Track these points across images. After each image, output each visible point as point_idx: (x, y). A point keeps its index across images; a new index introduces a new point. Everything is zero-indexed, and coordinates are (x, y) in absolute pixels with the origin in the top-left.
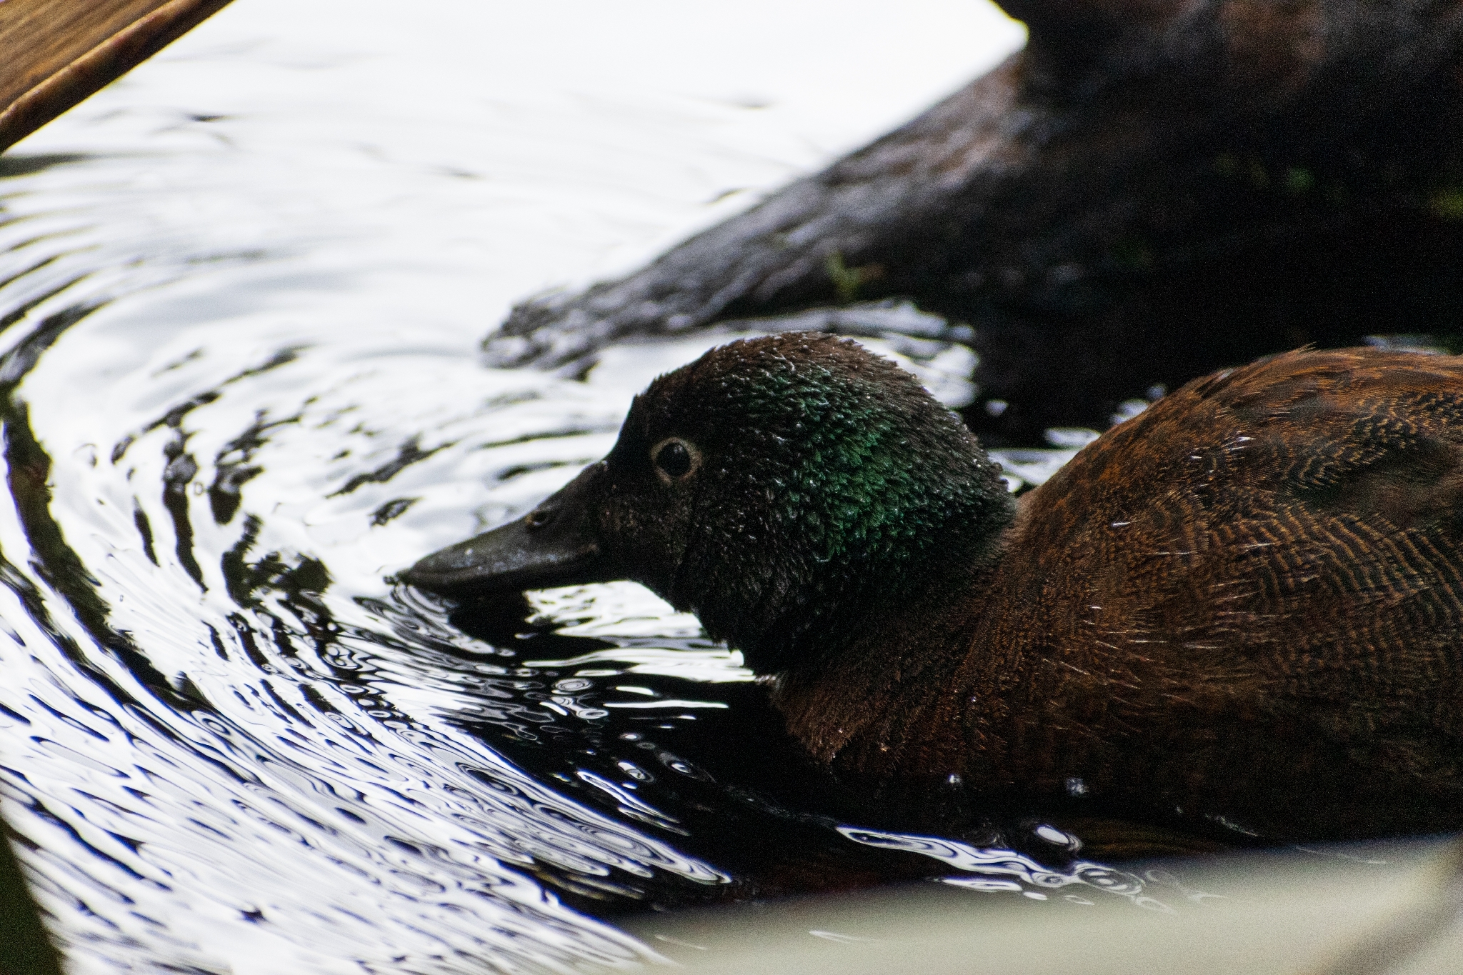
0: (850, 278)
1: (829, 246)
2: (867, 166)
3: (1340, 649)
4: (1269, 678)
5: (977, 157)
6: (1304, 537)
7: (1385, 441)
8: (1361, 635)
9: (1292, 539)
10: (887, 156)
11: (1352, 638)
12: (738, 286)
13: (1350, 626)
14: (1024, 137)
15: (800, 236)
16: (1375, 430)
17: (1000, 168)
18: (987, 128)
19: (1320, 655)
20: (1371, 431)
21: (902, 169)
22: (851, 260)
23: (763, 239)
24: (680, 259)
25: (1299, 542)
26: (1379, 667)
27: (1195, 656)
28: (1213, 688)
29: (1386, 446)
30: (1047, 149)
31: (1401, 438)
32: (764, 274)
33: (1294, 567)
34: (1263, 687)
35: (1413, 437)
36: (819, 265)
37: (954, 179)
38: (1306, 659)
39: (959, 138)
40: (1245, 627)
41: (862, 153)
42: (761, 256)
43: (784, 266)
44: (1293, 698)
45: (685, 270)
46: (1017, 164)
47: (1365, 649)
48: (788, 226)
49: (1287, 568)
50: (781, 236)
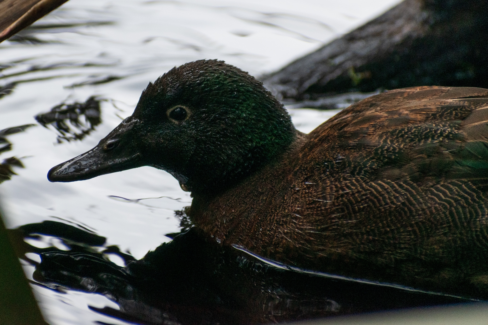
0: (357, 77)
1: (349, 65)
2: (364, 33)
3: (376, 231)
4: (353, 245)
5: (407, 30)
6: (360, 190)
7: (386, 156)
8: (383, 224)
9: (356, 191)
10: (371, 30)
11: (380, 227)
12: (314, 80)
13: (378, 221)
14: (425, 22)
15: (338, 60)
16: (382, 151)
17: (415, 35)
18: (410, 19)
19: (369, 235)
20: (381, 152)
21: (377, 35)
22: (357, 70)
23: (324, 62)
24: (291, 69)
25: (359, 192)
26: (393, 237)
27: (327, 237)
28: (333, 250)
29: (387, 158)
30: (433, 27)
31: (393, 154)
32: (324, 75)
33: (357, 202)
34: (350, 249)
35: (397, 153)
36: (345, 72)
37: (397, 38)
38: (365, 237)
39: (400, 22)
40: (342, 225)
41: (362, 28)
42: (322, 68)
43: (331, 72)
44: (361, 253)
45: (294, 73)
46: (422, 33)
47: (386, 230)
48: (333, 56)
49: (354, 202)
50: (330, 60)
